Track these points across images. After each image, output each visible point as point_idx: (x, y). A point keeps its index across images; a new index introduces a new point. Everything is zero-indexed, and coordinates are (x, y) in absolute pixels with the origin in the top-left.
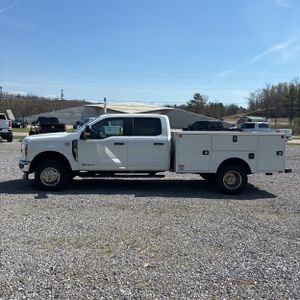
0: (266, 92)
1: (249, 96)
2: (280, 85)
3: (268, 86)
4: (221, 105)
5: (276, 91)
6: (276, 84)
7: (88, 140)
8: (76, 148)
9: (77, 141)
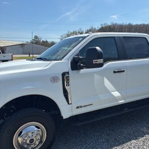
8: (68, 84)
9: (68, 73)
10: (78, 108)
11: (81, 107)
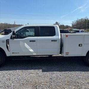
0: (77, 21)
1: (72, 23)
2: (81, 19)
3: (78, 19)
4: (63, 25)
5: (80, 21)
6: (80, 19)
7: (15, 39)
8: (8, 44)
9: (9, 40)
10: (13, 53)
11: (14, 53)
